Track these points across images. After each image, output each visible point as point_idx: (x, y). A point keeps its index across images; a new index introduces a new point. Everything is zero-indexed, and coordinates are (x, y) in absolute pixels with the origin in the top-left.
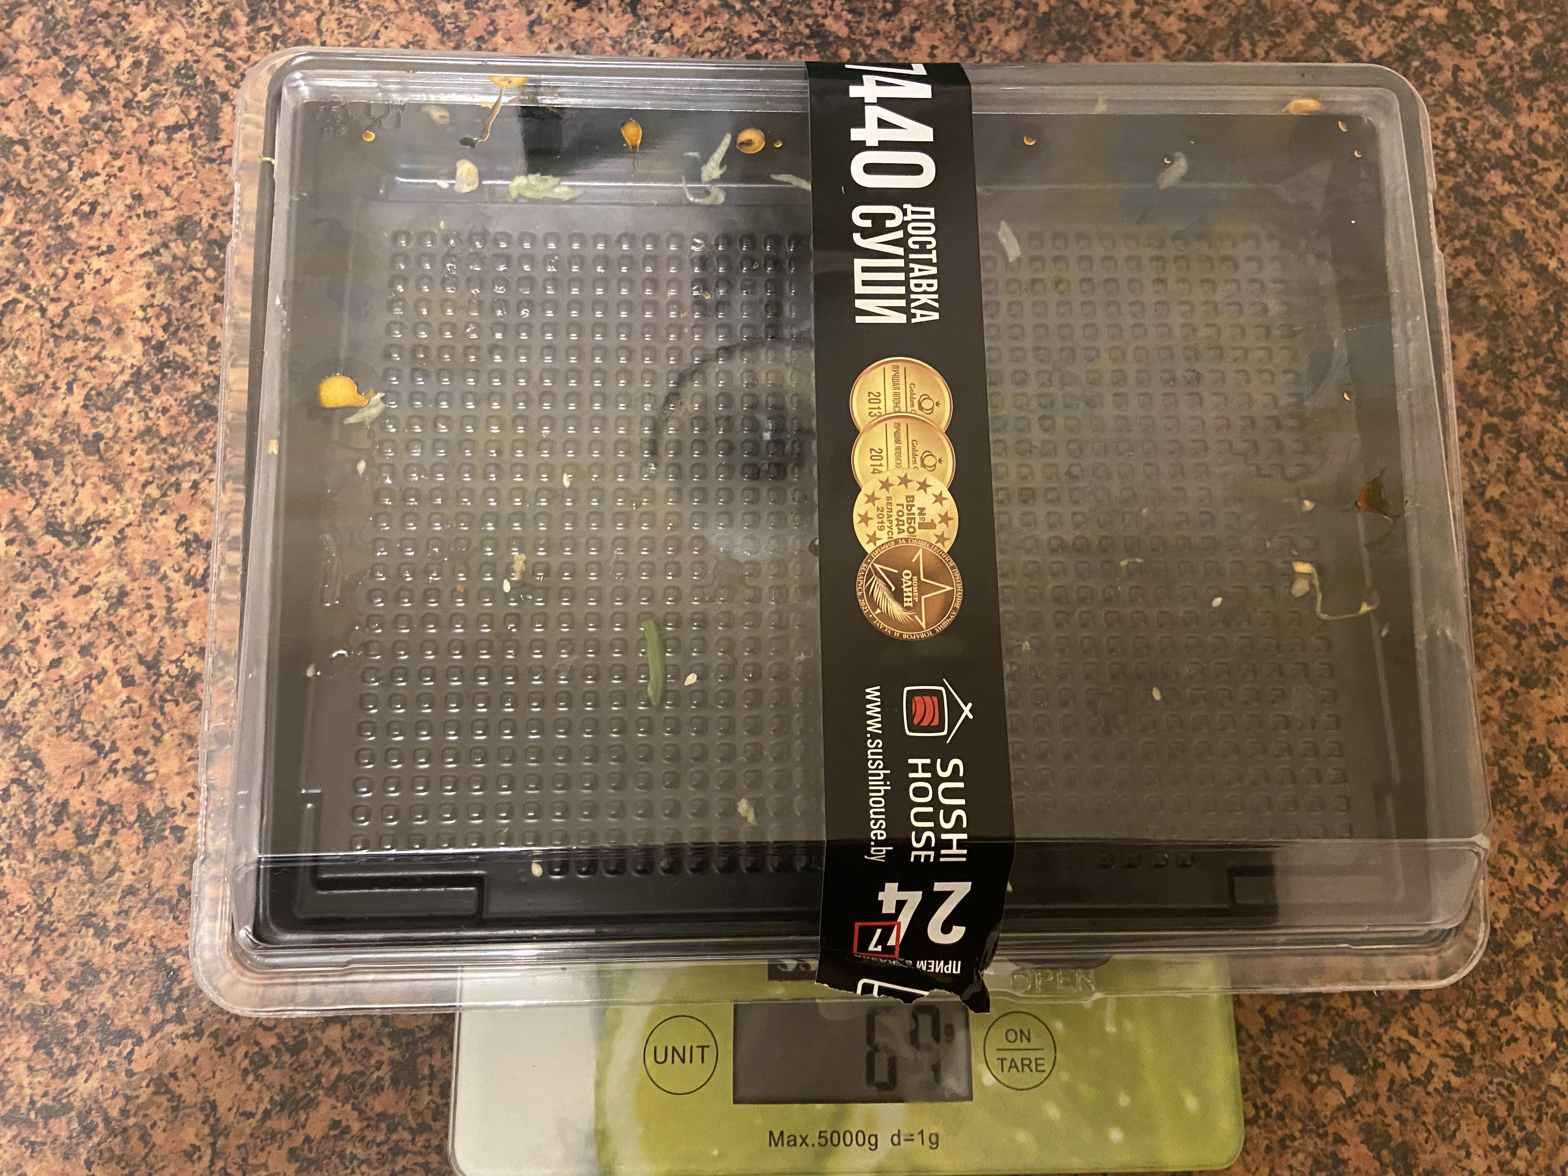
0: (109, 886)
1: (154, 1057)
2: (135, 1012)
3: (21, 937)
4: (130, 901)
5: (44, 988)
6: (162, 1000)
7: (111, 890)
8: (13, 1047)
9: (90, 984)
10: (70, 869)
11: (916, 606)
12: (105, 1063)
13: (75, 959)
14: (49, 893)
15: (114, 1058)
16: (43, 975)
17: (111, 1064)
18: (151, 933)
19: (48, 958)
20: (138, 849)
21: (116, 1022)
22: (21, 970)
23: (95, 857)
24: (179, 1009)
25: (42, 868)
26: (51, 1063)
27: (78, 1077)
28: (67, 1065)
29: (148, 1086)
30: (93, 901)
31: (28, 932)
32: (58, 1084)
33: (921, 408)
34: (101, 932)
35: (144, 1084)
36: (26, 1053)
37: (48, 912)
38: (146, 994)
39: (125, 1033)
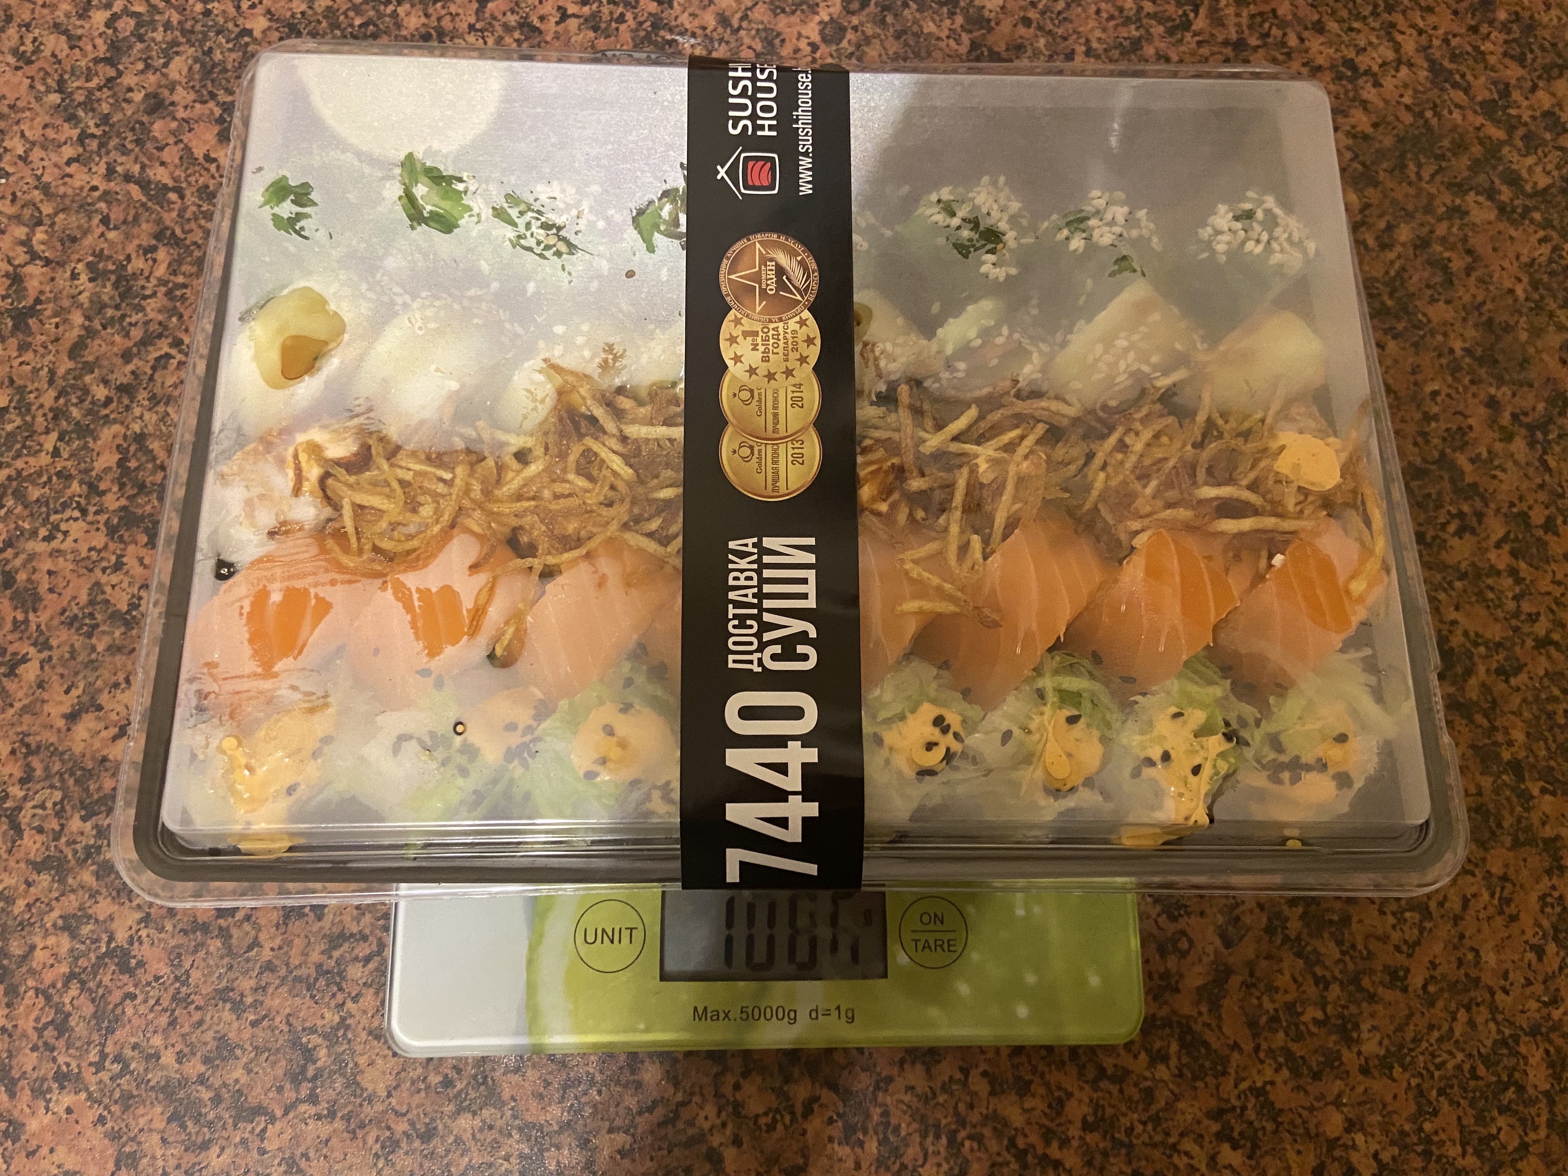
0: (248, 960)
1: (286, 1136)
2: (269, 1090)
3: (157, 1008)
4: (267, 977)
5: (179, 1061)
6: (296, 1078)
7: (250, 965)
8: (146, 1118)
9: (224, 1059)
10: (209, 942)
11: (764, 261)
12: (238, 1139)
13: (211, 1034)
14: (187, 965)
15: (247, 1135)
16: (177, 1049)
17: (244, 1142)
18: (287, 1011)
19: (183, 1031)
20: (277, 926)
21: (250, 1099)
22: (157, 1041)
23: (235, 932)
24: (313, 1089)
25: (180, 939)
26: (183, 1137)
27: (212, 1151)
28: (200, 1139)
29: (280, 1165)
30: (232, 975)
31: (165, 1003)
32: (189, 1159)
33: (751, 448)
34: (238, 1008)
35: (276, 1162)
36: (159, 1124)
37: (186, 983)
38: (280, 1072)
39: (259, 1110)
